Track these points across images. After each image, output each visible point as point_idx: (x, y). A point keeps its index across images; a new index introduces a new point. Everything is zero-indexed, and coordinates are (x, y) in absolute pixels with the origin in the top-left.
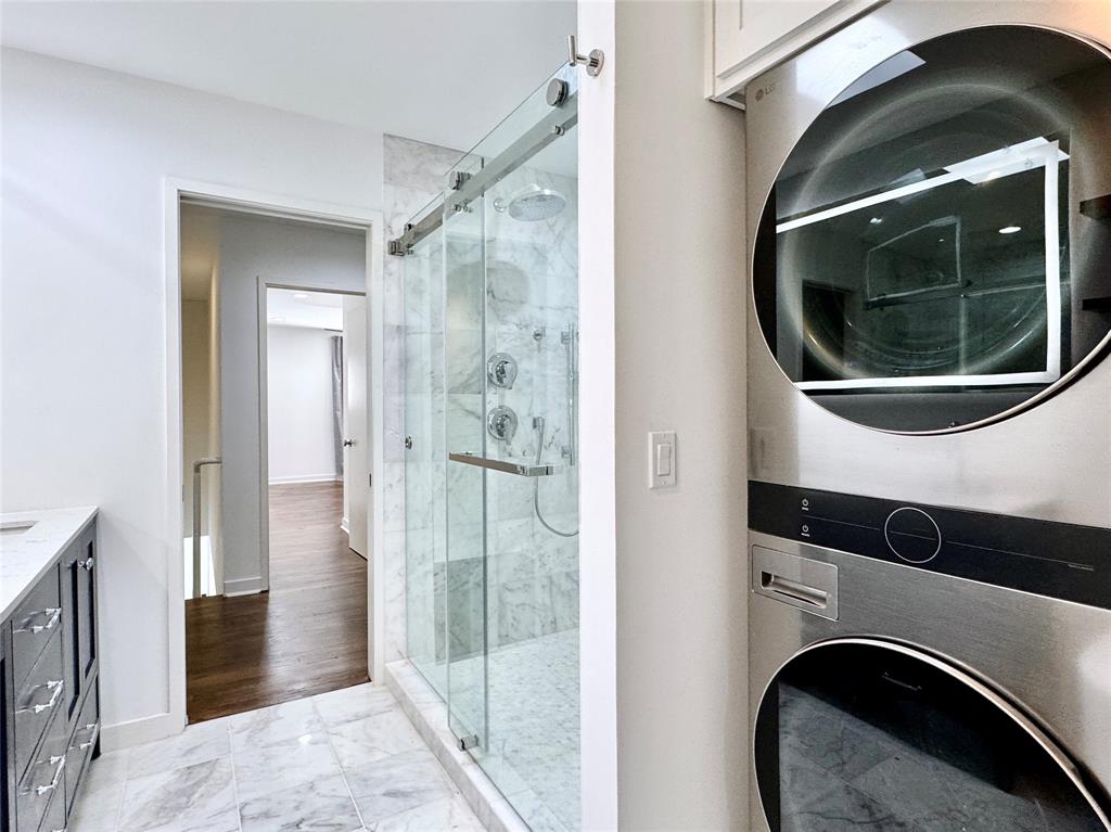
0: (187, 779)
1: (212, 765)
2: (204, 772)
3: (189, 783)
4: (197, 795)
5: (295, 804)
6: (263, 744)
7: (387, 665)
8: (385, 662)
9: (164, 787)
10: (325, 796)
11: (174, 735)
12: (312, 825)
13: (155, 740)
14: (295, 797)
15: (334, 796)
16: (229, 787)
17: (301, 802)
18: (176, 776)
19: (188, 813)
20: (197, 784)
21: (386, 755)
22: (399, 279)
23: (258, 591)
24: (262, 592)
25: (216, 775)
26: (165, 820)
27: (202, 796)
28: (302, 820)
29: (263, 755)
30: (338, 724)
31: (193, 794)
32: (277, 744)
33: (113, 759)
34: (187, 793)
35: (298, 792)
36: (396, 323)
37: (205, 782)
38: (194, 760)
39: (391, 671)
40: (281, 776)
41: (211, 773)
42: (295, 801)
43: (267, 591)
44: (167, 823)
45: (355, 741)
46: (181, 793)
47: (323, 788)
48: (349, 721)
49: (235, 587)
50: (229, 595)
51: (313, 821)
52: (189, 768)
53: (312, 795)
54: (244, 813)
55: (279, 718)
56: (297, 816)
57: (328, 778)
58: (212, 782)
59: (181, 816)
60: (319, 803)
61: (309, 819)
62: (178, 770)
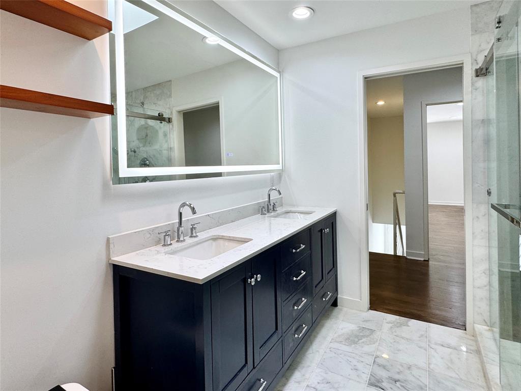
0: (360, 332)
1: (372, 331)
2: (368, 333)
3: (361, 334)
4: (362, 341)
5: (398, 371)
6: (395, 334)
7: (475, 325)
8: (474, 323)
9: (352, 330)
10: (413, 376)
11: (363, 311)
12: (402, 386)
13: (357, 310)
14: (400, 367)
15: (418, 379)
16: (375, 345)
17: (401, 372)
18: (358, 329)
19: (356, 346)
20: (364, 336)
21: (457, 376)
22: (483, 91)
23: (422, 259)
24: (424, 260)
25: (372, 336)
26: (347, 344)
27: (363, 342)
28: (398, 381)
29: (394, 339)
30: (436, 344)
31: (361, 339)
32: (403, 338)
33: (341, 310)
34: (359, 338)
35: (402, 366)
36: (481, 118)
37: (367, 337)
38: (366, 325)
39: (476, 329)
40: (397, 353)
41: (370, 335)
42: (399, 369)
43: (428, 261)
44: (347, 345)
45: (442, 358)
46: (357, 336)
47: (415, 372)
48: (442, 346)
49: (412, 254)
50: (408, 257)
51: (403, 384)
52: (363, 328)
53: (409, 372)
54: (376, 359)
55: (408, 326)
56: (397, 377)
57: (419, 368)
58: (369, 338)
59: (353, 346)
60: (411, 378)
61: (402, 382)
62: (360, 327)
